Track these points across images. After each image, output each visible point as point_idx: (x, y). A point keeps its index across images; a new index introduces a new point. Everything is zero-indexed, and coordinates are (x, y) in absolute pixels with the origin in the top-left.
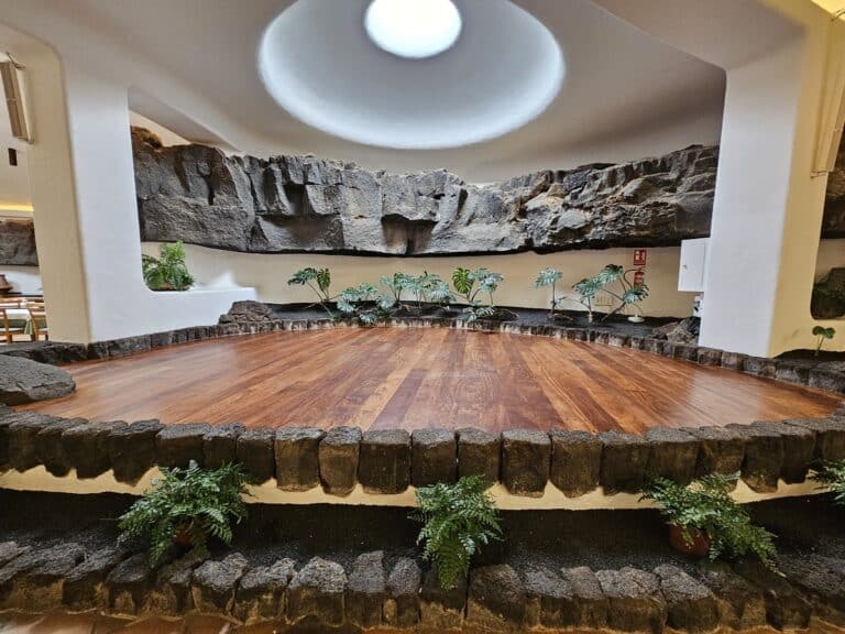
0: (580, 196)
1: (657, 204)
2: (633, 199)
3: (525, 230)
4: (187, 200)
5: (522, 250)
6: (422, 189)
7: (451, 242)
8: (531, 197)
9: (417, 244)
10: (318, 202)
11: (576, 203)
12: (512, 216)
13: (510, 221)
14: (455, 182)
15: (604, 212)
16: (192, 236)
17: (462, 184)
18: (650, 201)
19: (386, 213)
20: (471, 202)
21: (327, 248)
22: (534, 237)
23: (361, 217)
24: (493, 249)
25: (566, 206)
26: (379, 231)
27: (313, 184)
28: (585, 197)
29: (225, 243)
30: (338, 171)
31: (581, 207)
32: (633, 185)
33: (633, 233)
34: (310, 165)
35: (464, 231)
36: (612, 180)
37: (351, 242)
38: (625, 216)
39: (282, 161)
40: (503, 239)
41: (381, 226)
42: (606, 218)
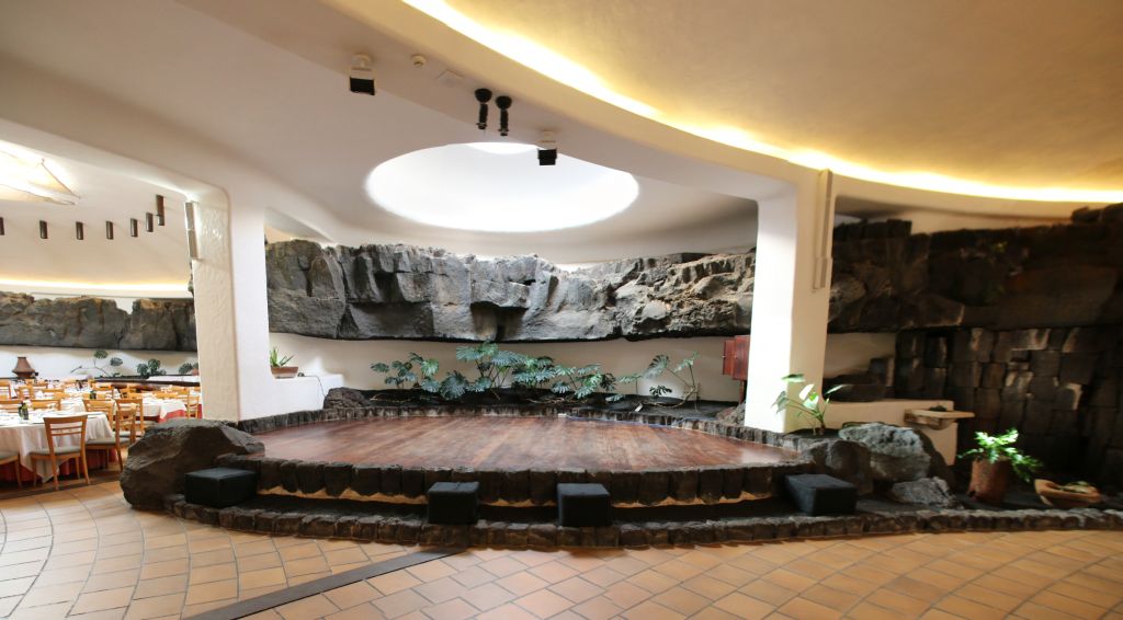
0: (662, 288)
1: (720, 302)
2: (703, 295)
3: (614, 318)
4: (289, 292)
5: (609, 337)
6: (513, 275)
7: (541, 329)
8: (621, 285)
9: (507, 330)
10: (408, 289)
11: (659, 295)
12: (601, 304)
13: (600, 309)
14: (546, 269)
15: (680, 305)
16: (295, 326)
17: (553, 269)
18: (715, 298)
19: (475, 300)
20: (562, 288)
21: (416, 336)
22: (623, 326)
23: (450, 304)
24: (582, 337)
25: (651, 297)
26: (468, 318)
27: (403, 272)
28: (665, 290)
29: (322, 332)
30: (428, 259)
31: (662, 299)
32: (704, 282)
33: (703, 326)
34: (400, 254)
35: (555, 318)
36: (687, 276)
37: (439, 329)
38: (697, 310)
39: (373, 250)
40: (592, 327)
41: (470, 313)
42: (682, 311)
